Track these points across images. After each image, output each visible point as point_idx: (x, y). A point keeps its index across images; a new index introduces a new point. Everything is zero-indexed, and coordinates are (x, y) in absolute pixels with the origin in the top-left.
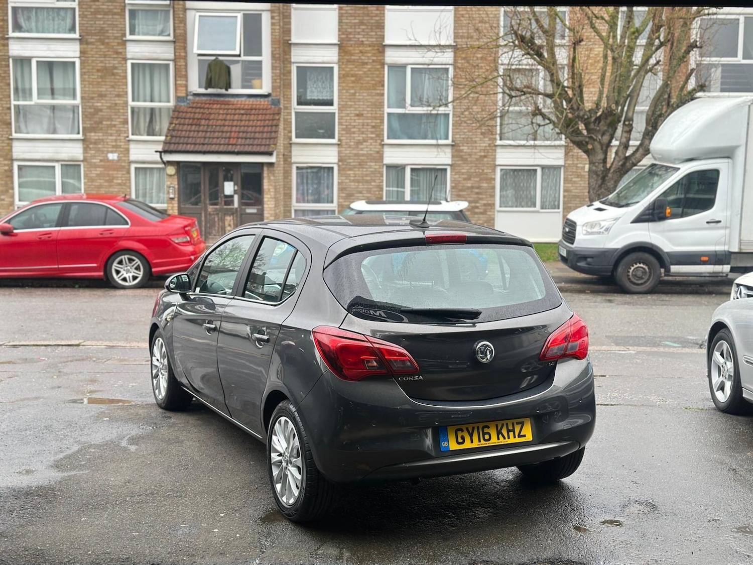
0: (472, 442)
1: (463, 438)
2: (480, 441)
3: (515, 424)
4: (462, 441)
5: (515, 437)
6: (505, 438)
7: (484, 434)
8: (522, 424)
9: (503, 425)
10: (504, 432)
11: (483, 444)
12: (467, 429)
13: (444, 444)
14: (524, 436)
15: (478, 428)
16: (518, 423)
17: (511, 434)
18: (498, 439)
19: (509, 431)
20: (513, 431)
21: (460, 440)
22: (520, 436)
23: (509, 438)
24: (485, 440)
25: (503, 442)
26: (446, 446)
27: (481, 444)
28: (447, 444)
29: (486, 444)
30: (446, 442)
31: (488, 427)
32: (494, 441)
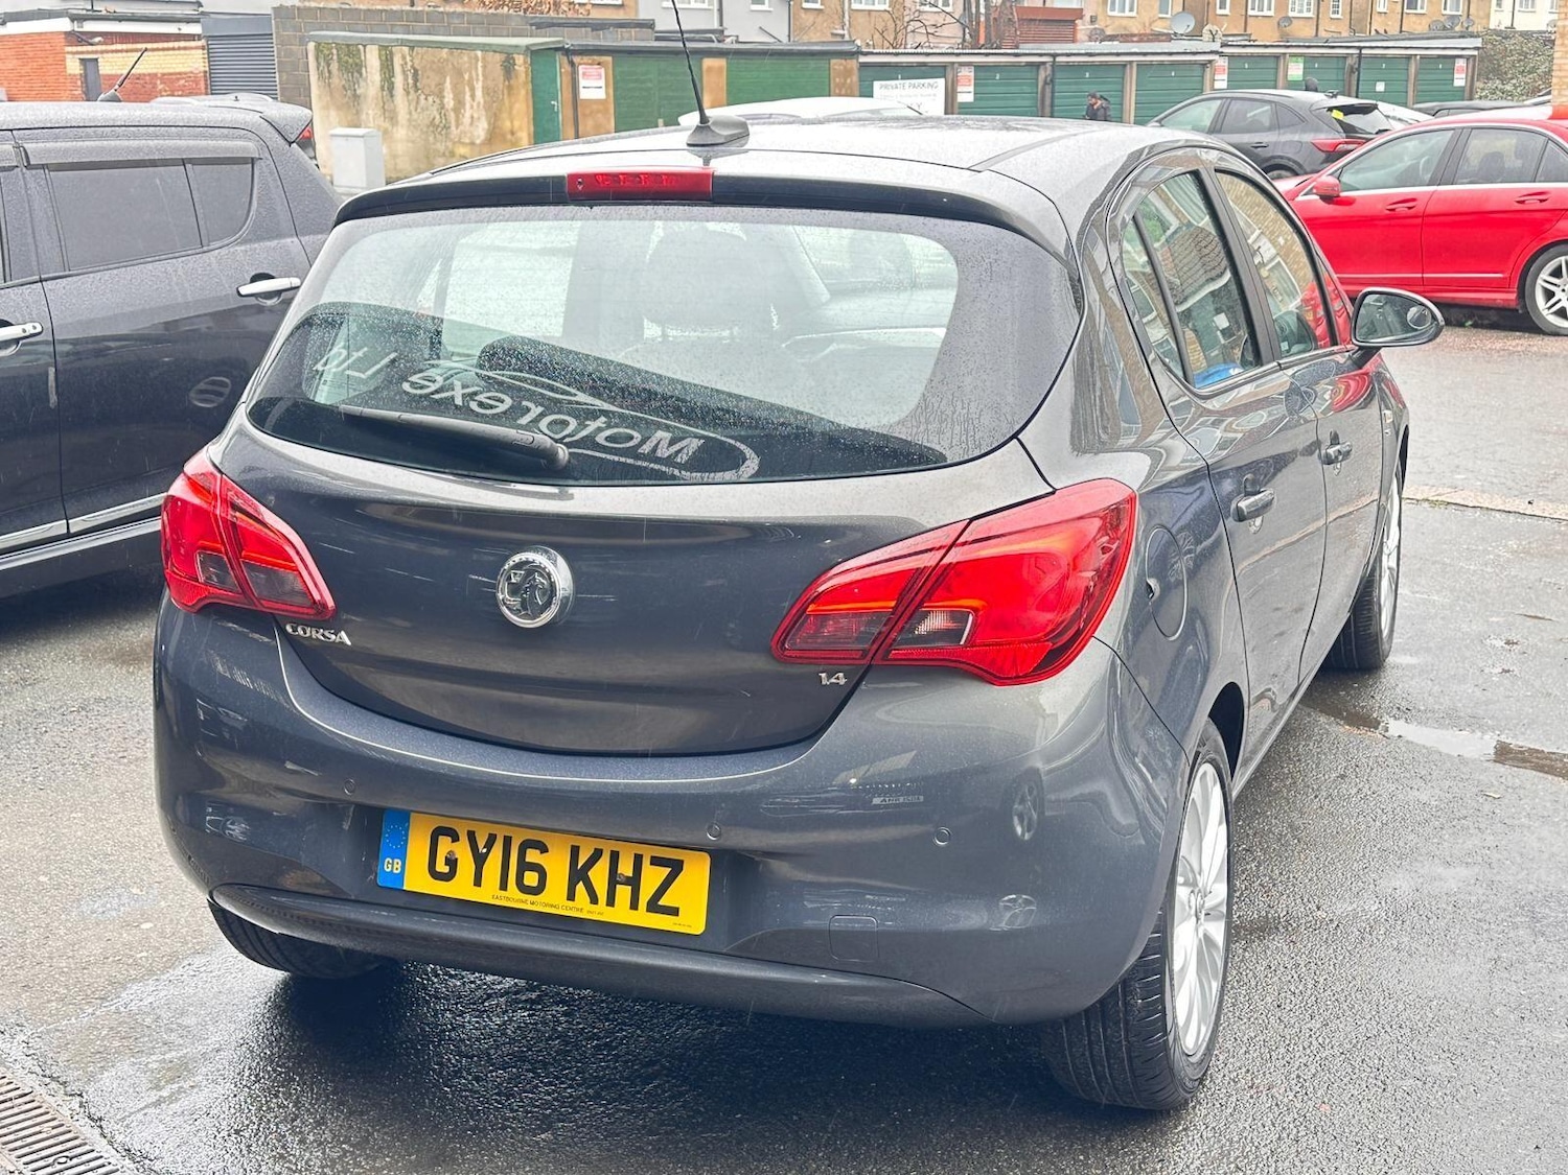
0: (478, 882)
1: (452, 862)
2: (504, 886)
3: (646, 862)
4: (446, 869)
5: (634, 905)
6: (594, 900)
7: (524, 866)
8: (676, 867)
9: (597, 855)
10: (599, 875)
11: (514, 898)
12: (472, 836)
13: (390, 866)
14: (673, 911)
15: (508, 841)
16: (655, 861)
17: (623, 893)
18: (571, 896)
19: (614, 880)
20: (634, 882)
21: (442, 867)
22: (654, 906)
23: (611, 902)
24: (524, 889)
25: (585, 911)
26: (395, 871)
27: (508, 899)
28: (399, 866)
29: (525, 902)
30: (396, 860)
31: (544, 849)
32: (554, 900)
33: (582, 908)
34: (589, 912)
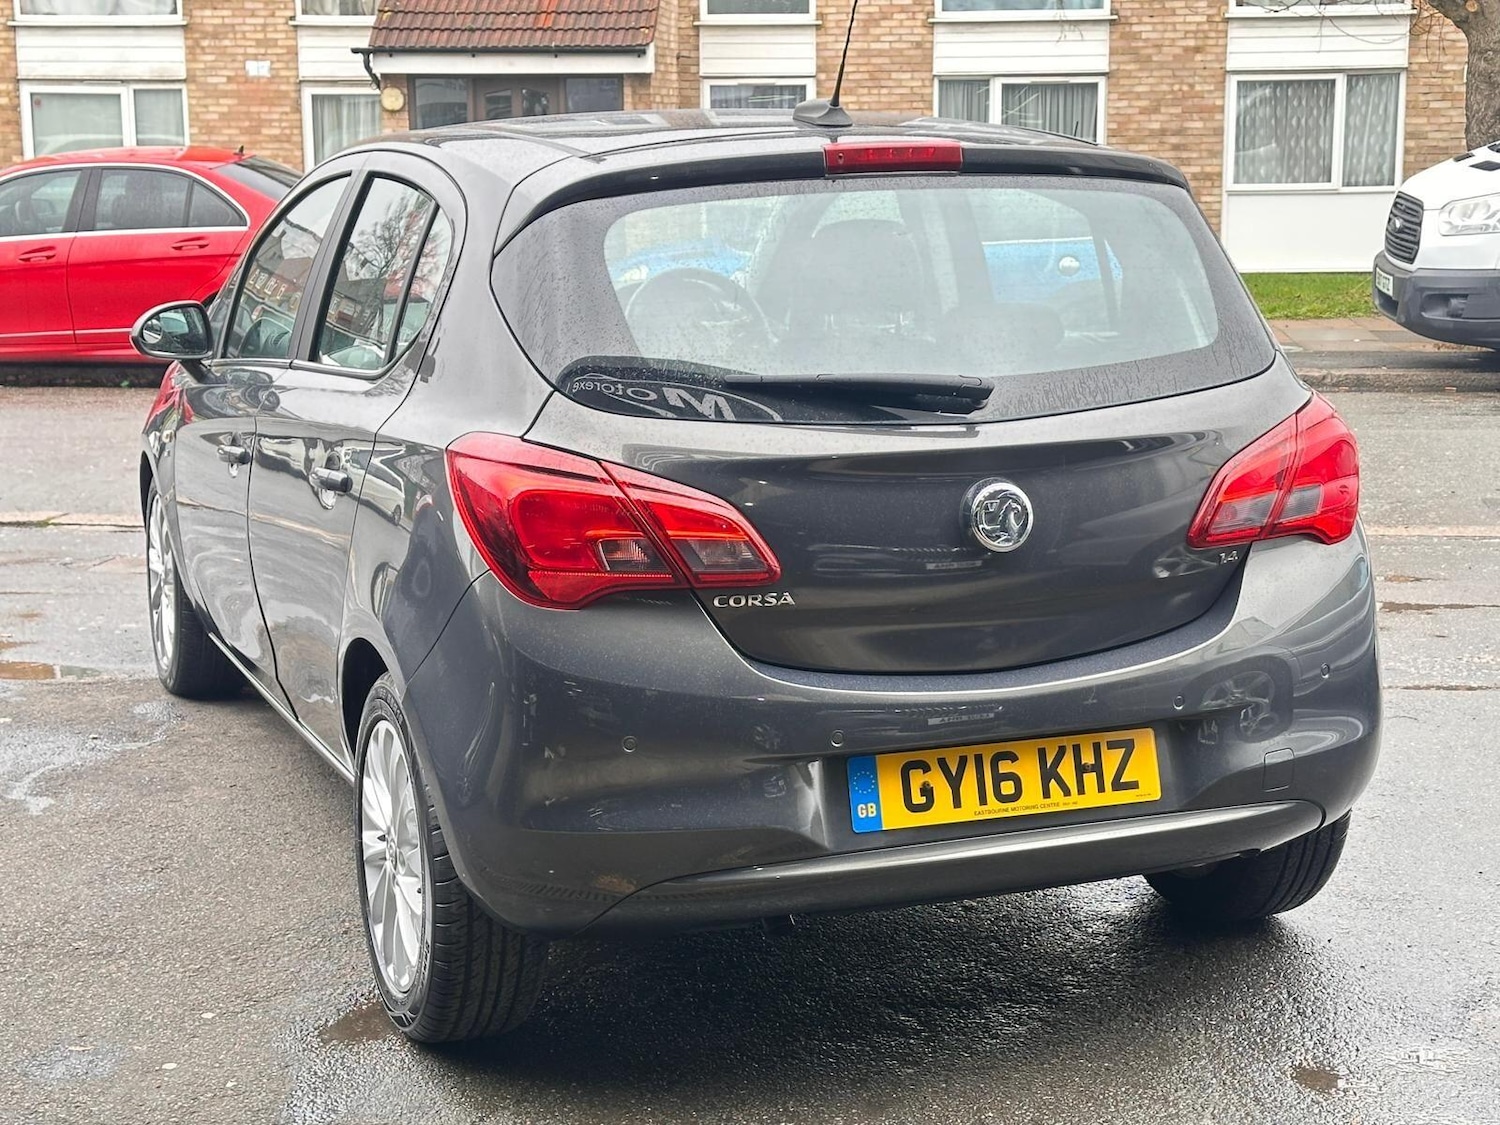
0: (957, 803)
1: (927, 791)
2: (983, 800)
3: (1104, 748)
4: (923, 800)
5: (1101, 789)
6: (1067, 792)
7: (998, 779)
8: (1129, 746)
9: (1062, 751)
10: (1067, 770)
11: (995, 809)
12: (943, 764)
13: (864, 811)
14: (1134, 785)
15: (979, 760)
16: (1112, 745)
17: (1090, 779)
18: (1046, 794)
19: (1081, 769)
20: (1097, 768)
21: (918, 799)
22: (1118, 785)
23: (1081, 791)
24: (1003, 799)
25: (1061, 804)
26: (870, 815)
27: (990, 812)
28: (874, 810)
29: (1006, 810)
30: (869, 805)
31: (1013, 758)
32: (1032, 801)
33: (1058, 802)
34: (1065, 804)
